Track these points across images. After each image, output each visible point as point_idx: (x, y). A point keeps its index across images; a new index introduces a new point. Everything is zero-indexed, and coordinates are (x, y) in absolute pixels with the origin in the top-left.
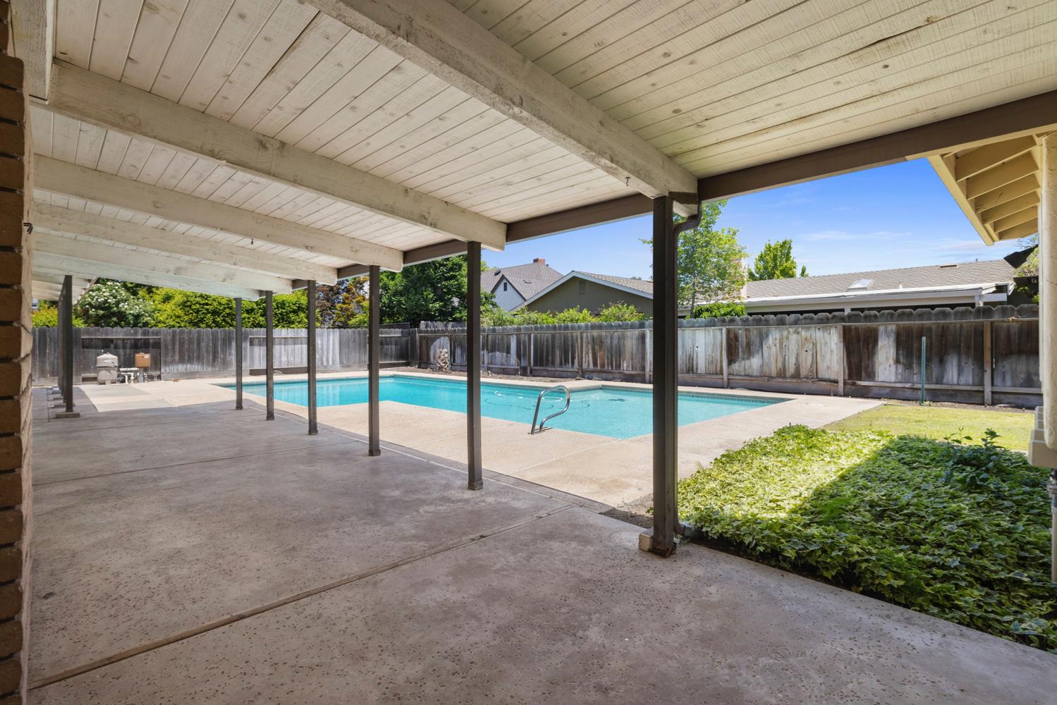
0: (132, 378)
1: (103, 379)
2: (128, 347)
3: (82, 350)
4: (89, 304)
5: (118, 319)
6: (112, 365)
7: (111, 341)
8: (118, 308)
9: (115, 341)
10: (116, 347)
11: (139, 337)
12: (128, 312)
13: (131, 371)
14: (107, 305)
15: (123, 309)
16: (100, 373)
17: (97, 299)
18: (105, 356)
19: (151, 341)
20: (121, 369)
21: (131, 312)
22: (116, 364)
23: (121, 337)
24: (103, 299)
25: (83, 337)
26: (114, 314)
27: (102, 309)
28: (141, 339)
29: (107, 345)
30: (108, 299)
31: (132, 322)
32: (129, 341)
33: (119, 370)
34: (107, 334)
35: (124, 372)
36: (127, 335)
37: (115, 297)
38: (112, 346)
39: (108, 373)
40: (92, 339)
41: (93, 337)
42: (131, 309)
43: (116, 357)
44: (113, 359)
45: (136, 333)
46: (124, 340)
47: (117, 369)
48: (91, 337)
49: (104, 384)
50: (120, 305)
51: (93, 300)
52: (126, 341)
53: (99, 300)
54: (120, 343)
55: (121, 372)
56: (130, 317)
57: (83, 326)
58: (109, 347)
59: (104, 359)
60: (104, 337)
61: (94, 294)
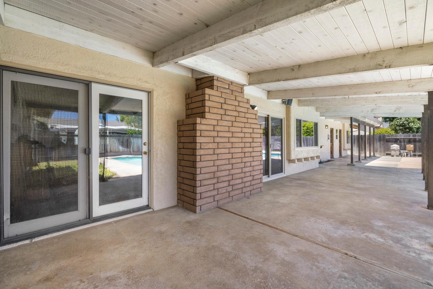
0: (405, 155)
1: (393, 154)
2: (406, 142)
3: (386, 143)
4: (397, 125)
5: (409, 130)
6: (397, 149)
7: (398, 139)
8: (409, 126)
9: (400, 139)
10: (400, 142)
11: (411, 137)
12: (414, 127)
13: (405, 152)
14: (404, 124)
15: (411, 126)
16: (392, 152)
17: (400, 123)
18: (394, 145)
19: (417, 139)
20: (401, 151)
21: (415, 127)
22: (399, 149)
23: (402, 138)
24: (402, 122)
25: (386, 138)
26: (407, 128)
27: (402, 126)
28: (412, 138)
29: (396, 141)
30: (404, 122)
31: (415, 131)
32: (406, 139)
33: (400, 152)
34: (396, 137)
35: (402, 152)
36: (405, 137)
37: (408, 121)
38: (399, 141)
39: (395, 152)
40: (390, 139)
41: (391, 138)
42: (415, 126)
43: (399, 146)
44: (397, 147)
45: (409, 136)
46: (404, 139)
47: (399, 151)
48: (389, 138)
49: (393, 156)
50: (410, 124)
51: (398, 123)
52: (405, 139)
53: (401, 123)
54: (402, 140)
55: (401, 152)
56: (415, 129)
57: (394, 134)
58: (397, 142)
59: (393, 147)
60: (395, 138)
61: (398, 121)
